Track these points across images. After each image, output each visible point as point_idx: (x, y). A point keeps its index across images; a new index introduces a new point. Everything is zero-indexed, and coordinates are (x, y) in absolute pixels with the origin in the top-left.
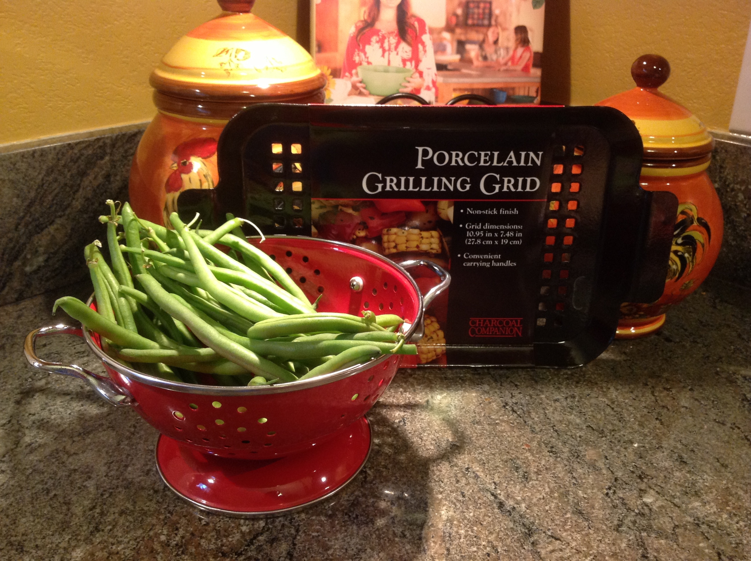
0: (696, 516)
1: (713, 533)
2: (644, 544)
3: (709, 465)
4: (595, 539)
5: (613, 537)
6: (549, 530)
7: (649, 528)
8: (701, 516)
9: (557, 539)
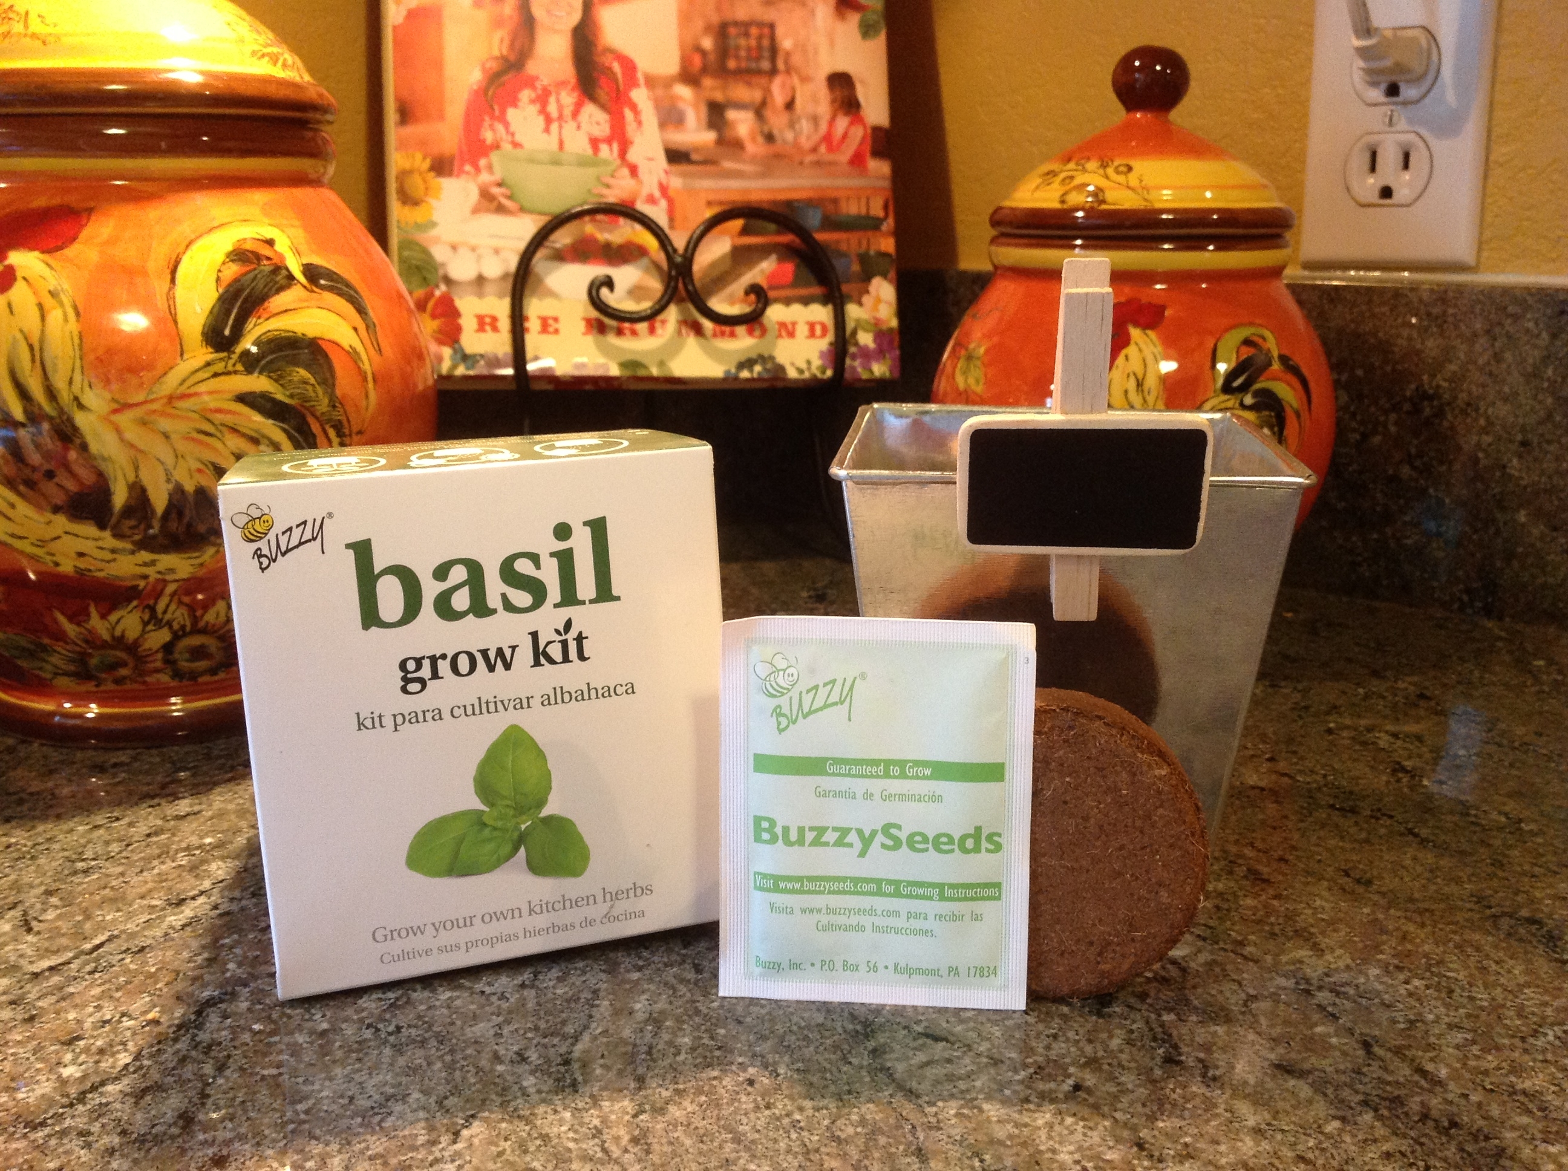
0: (1299, 975)
1: (1348, 1005)
2: (1170, 1035)
3: (1326, 883)
4: (1038, 1035)
5: (1089, 1026)
6: (920, 1022)
7: (1181, 1005)
8: (1315, 975)
9: (937, 1039)
